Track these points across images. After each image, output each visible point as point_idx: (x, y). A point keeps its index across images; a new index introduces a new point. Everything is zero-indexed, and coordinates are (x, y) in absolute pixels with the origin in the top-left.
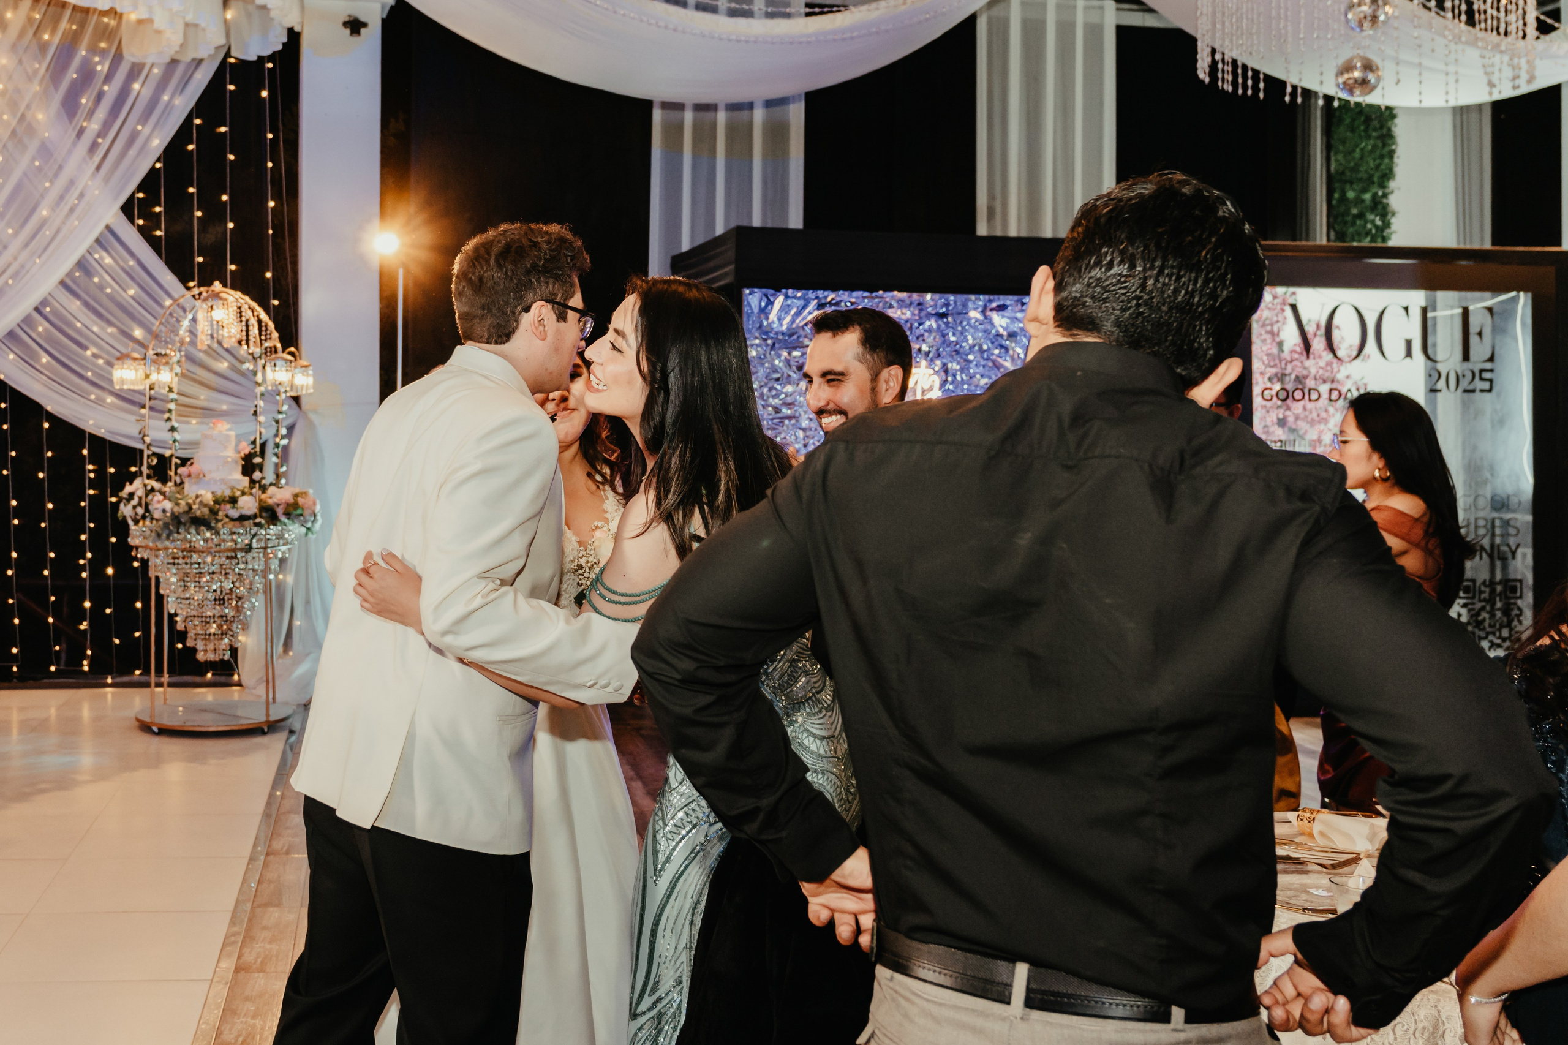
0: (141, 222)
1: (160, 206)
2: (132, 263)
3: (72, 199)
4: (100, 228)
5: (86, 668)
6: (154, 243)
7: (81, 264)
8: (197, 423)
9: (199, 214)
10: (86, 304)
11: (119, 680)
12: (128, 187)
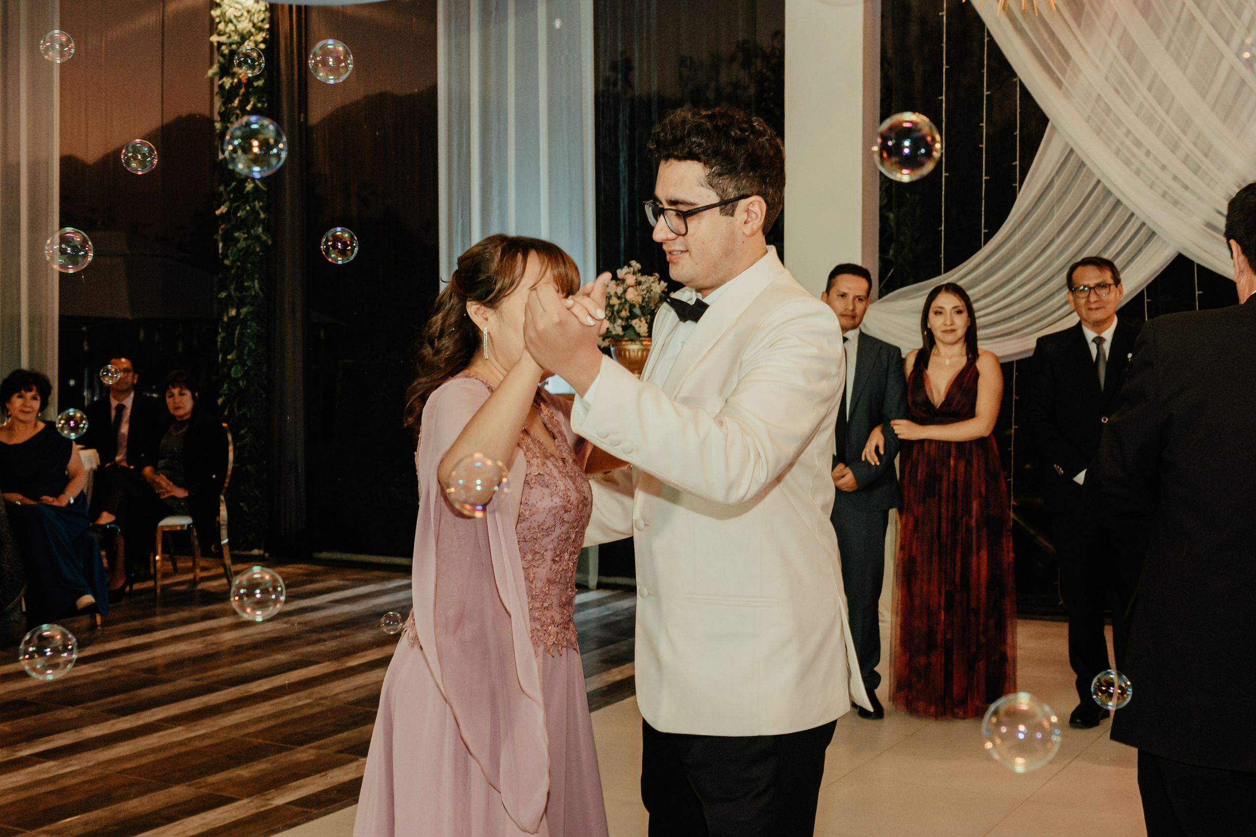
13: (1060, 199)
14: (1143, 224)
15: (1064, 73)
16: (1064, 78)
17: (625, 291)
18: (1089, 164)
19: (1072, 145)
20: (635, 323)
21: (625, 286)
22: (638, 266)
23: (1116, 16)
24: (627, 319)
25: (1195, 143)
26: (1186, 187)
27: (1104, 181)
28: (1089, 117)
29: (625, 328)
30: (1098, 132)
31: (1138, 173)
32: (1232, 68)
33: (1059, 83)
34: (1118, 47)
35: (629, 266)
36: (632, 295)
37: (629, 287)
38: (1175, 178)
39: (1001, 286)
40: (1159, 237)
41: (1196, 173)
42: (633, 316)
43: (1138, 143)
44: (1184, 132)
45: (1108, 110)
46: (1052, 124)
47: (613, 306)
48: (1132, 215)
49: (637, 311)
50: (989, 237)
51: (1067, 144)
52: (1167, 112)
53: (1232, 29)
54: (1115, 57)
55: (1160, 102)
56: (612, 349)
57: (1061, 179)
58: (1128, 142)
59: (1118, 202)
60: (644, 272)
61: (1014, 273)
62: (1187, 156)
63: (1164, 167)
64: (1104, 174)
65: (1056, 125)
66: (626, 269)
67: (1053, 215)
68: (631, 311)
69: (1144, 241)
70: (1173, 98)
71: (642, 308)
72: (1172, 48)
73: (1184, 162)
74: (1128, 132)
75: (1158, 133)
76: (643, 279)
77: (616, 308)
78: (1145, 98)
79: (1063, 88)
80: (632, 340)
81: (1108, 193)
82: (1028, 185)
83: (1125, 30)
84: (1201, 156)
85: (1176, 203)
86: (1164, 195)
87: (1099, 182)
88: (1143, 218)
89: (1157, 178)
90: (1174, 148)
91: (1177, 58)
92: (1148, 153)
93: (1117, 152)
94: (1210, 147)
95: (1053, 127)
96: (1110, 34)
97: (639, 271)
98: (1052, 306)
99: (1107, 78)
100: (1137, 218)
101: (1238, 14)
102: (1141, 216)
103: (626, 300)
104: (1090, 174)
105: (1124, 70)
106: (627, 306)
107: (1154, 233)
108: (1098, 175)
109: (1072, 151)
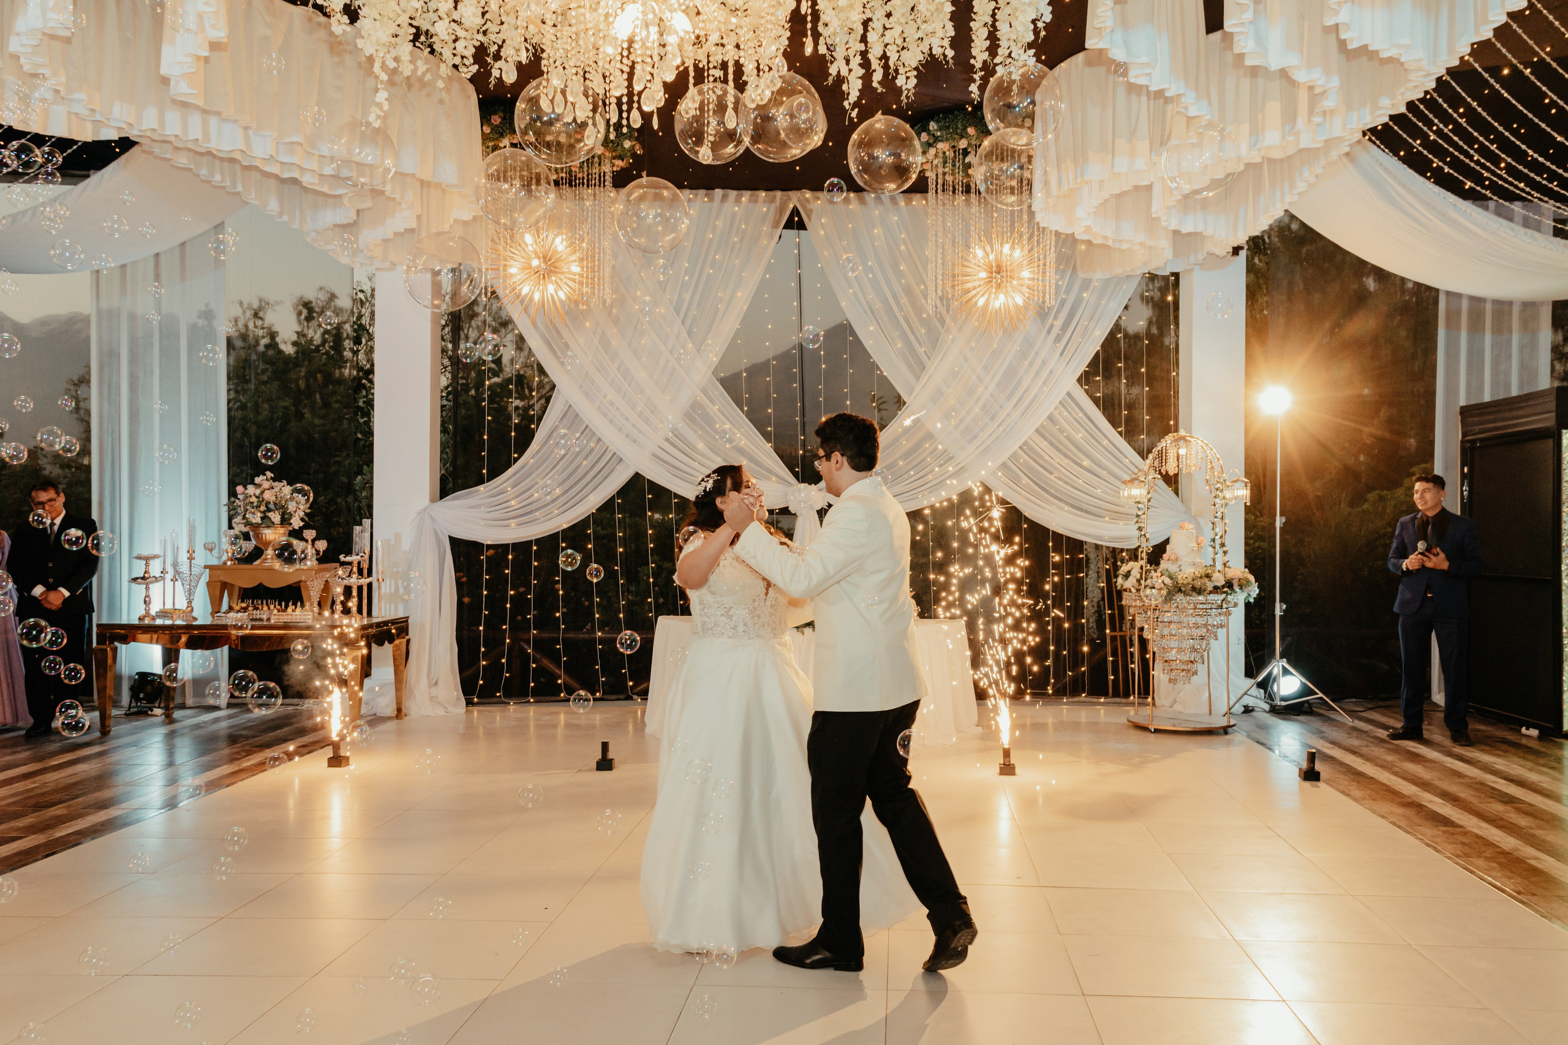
0: (1086, 387)
1: (1099, 376)
2: (1081, 415)
3: (1044, 375)
4: (1064, 394)
5: (1050, 692)
6: (1096, 401)
7: (1050, 418)
8: (1123, 524)
9: (1125, 381)
10: (1051, 444)
11: (1071, 700)
12: (1081, 364)
14: (615, 453)
16: (564, 359)
17: (262, 492)
18: (580, 414)
19: (570, 402)
20: (270, 514)
21: (262, 489)
22: (272, 475)
24: (264, 512)
25: (645, 405)
26: (640, 431)
27: (590, 425)
28: (581, 385)
29: (262, 519)
30: (587, 395)
31: (611, 421)
32: (667, 360)
34: (599, 342)
35: (265, 475)
36: (268, 496)
37: (265, 490)
38: (634, 426)
39: (524, 492)
40: (624, 462)
41: (646, 422)
42: (269, 510)
43: (612, 404)
44: (639, 397)
45: (593, 381)
46: (558, 389)
47: (252, 503)
48: (608, 448)
49: (272, 506)
50: (516, 460)
51: (567, 401)
52: (629, 385)
53: (668, 336)
54: (597, 348)
55: (624, 378)
56: (251, 533)
57: (563, 424)
58: (605, 402)
59: (599, 440)
60: (274, 480)
61: (532, 484)
62: (641, 412)
64: (590, 422)
65: (560, 390)
66: (262, 477)
68: (266, 507)
69: (615, 464)
70: (633, 376)
71: (275, 504)
72: (632, 346)
73: (639, 416)
74: (605, 397)
75: (623, 399)
76: (276, 484)
77: (255, 504)
78: (616, 375)
79: (564, 366)
80: (268, 527)
81: (594, 434)
82: (542, 427)
83: (603, 332)
84: (649, 413)
85: (634, 441)
86: (627, 436)
87: (587, 426)
88: (615, 450)
89: (623, 425)
90: (633, 407)
91: (635, 353)
92: (617, 410)
93: (598, 408)
94: (655, 407)
96: (594, 333)
97: (272, 478)
98: (557, 505)
99: (592, 361)
100: (611, 449)
101: (671, 328)
102: (613, 448)
103: (263, 499)
104: (582, 421)
105: (603, 357)
106: (264, 503)
107: (621, 459)
108: (587, 422)
109: (570, 406)
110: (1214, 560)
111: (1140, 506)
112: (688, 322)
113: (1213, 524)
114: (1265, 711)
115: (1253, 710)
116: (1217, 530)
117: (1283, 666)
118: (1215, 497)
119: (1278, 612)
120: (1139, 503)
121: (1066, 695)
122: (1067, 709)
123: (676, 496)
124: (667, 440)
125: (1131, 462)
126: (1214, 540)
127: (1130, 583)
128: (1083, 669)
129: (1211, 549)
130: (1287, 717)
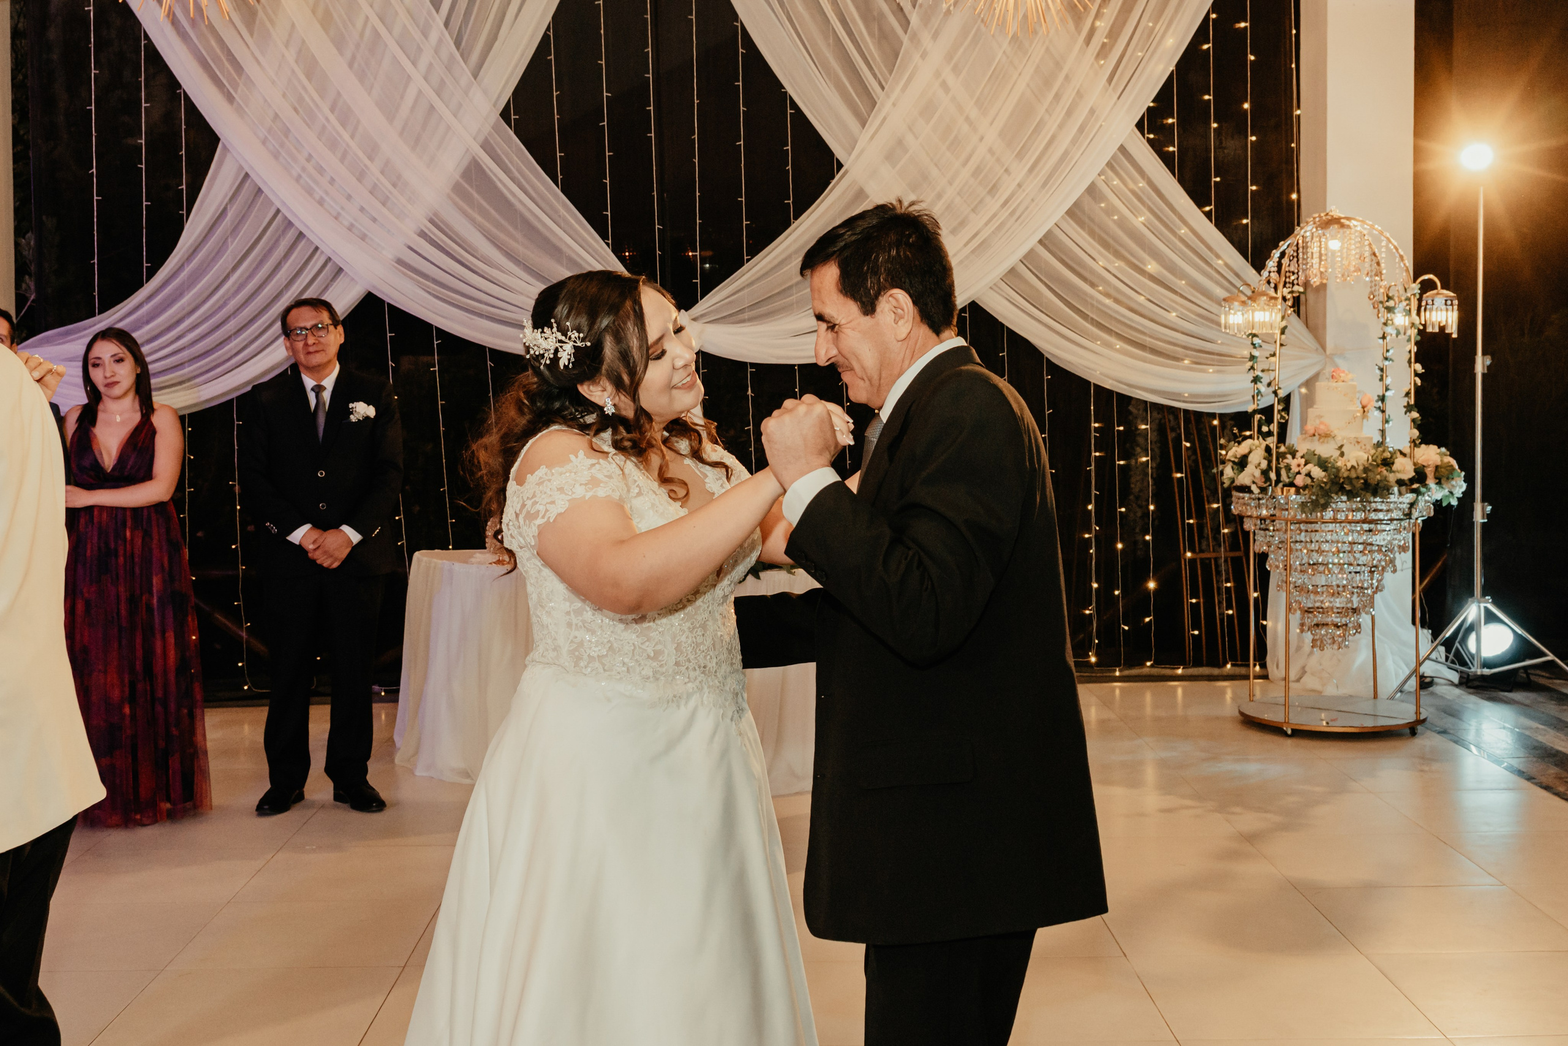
0: (1152, 136)
1: (1173, 118)
2: (1142, 184)
3: (1080, 116)
4: (1114, 148)
5: (1093, 660)
6: (1167, 160)
7: (1091, 190)
8: (1214, 372)
9: (1215, 125)
10: (1093, 234)
11: (1127, 672)
12: (1143, 97)
13: (235, 230)
14: (329, 259)
15: (235, 86)
16: (236, 92)
18: (266, 191)
19: (247, 169)
23: (293, 26)
25: (382, 172)
26: (374, 220)
27: (283, 210)
28: (266, 138)
30: (276, 156)
31: (321, 202)
32: (420, 92)
33: (230, 99)
34: (296, 62)
38: (362, 209)
39: (169, 329)
40: (346, 273)
41: (384, 204)
43: (321, 170)
44: (371, 159)
45: (287, 132)
46: (224, 147)
48: (317, 248)
50: (152, 272)
51: (241, 168)
52: (352, 137)
53: (420, 50)
54: (293, 71)
55: (343, 124)
57: (235, 207)
58: (310, 168)
59: (301, 235)
61: (184, 312)
62: (375, 185)
63: (349, 197)
64: (284, 203)
65: (228, 146)
67: (228, 247)
69: (330, 278)
70: (358, 122)
72: (356, 65)
73: (371, 193)
74: (309, 158)
75: (342, 160)
78: (327, 119)
79: (235, 104)
81: (290, 224)
82: (197, 214)
83: (304, 42)
84: (390, 187)
85: (363, 237)
86: (351, 228)
87: (278, 211)
88: (329, 253)
89: (342, 208)
90: (361, 176)
91: (362, 77)
92: (332, 181)
93: (298, 179)
94: (399, 177)
95: (225, 147)
96: (287, 46)
98: (230, 350)
99: (284, 95)
100: (322, 252)
101: (425, 34)
102: (326, 250)
104: (269, 201)
105: (304, 88)
107: (340, 270)
108: (278, 204)
109: (247, 175)
110: (1383, 432)
111: (1256, 341)
112: (456, 22)
113: (1382, 370)
114: (1452, 684)
115: (1431, 684)
116: (1388, 381)
117: (1486, 609)
118: (1385, 324)
119: (1479, 518)
120: (1254, 335)
121: (1119, 666)
122: (1121, 688)
123: (441, 333)
124: (423, 234)
125: (1227, 265)
126: (1382, 399)
127: (1249, 476)
128: (1147, 620)
129: (1377, 413)
130: (1494, 694)
